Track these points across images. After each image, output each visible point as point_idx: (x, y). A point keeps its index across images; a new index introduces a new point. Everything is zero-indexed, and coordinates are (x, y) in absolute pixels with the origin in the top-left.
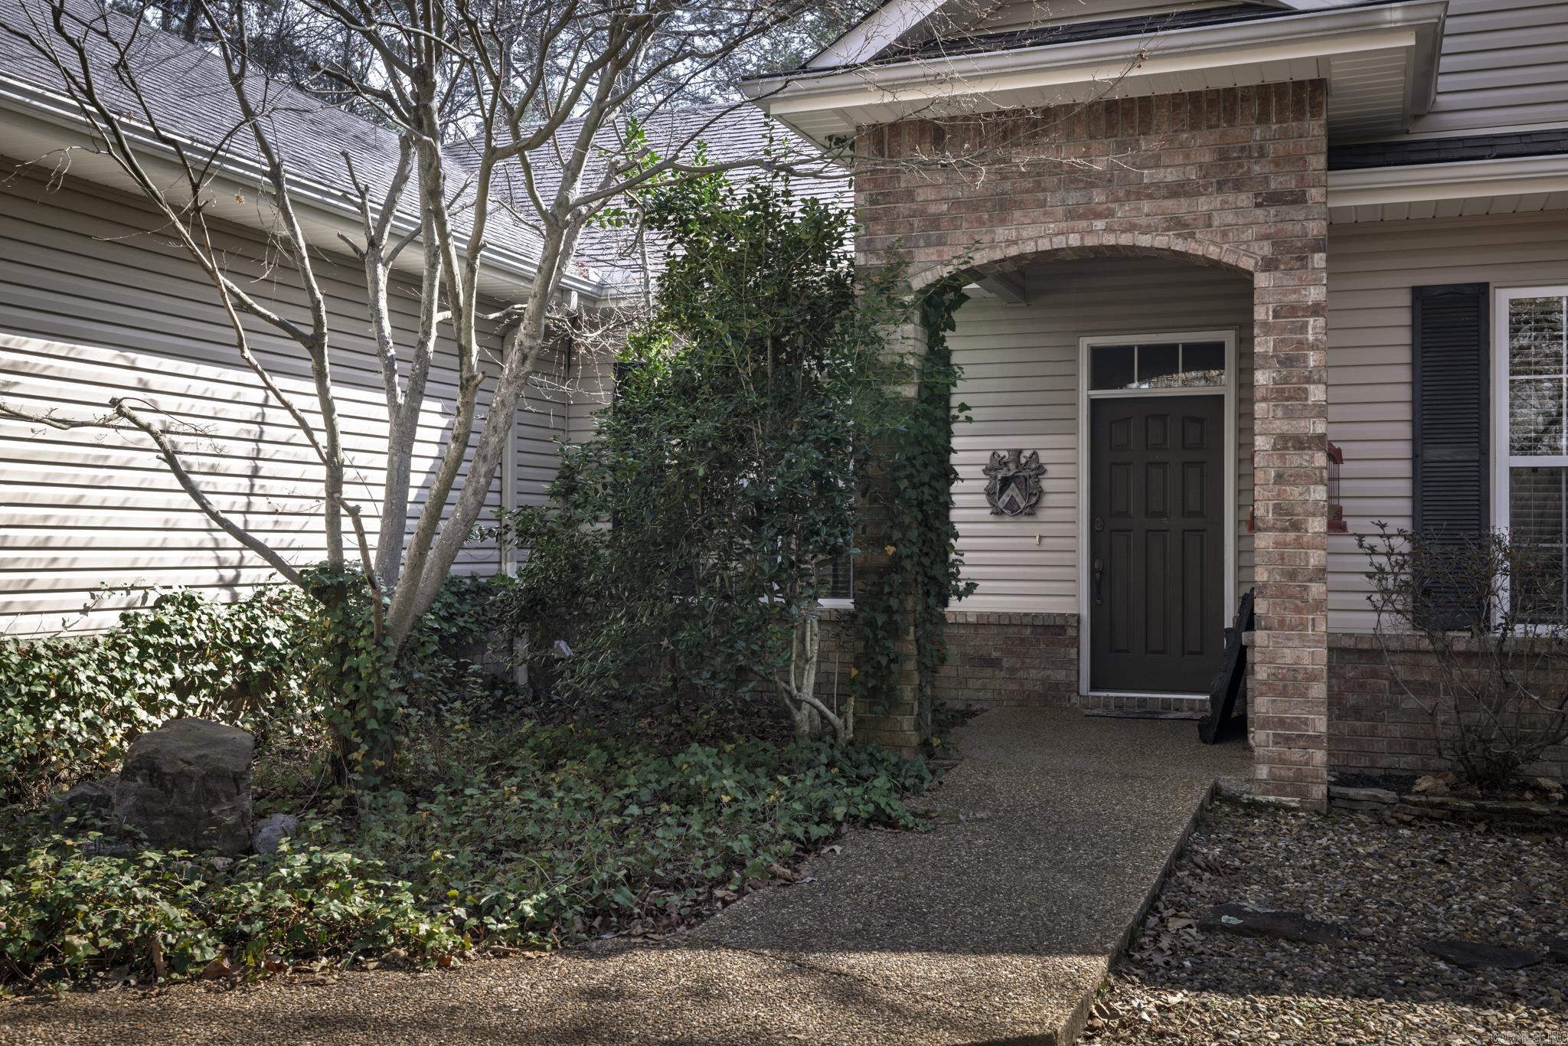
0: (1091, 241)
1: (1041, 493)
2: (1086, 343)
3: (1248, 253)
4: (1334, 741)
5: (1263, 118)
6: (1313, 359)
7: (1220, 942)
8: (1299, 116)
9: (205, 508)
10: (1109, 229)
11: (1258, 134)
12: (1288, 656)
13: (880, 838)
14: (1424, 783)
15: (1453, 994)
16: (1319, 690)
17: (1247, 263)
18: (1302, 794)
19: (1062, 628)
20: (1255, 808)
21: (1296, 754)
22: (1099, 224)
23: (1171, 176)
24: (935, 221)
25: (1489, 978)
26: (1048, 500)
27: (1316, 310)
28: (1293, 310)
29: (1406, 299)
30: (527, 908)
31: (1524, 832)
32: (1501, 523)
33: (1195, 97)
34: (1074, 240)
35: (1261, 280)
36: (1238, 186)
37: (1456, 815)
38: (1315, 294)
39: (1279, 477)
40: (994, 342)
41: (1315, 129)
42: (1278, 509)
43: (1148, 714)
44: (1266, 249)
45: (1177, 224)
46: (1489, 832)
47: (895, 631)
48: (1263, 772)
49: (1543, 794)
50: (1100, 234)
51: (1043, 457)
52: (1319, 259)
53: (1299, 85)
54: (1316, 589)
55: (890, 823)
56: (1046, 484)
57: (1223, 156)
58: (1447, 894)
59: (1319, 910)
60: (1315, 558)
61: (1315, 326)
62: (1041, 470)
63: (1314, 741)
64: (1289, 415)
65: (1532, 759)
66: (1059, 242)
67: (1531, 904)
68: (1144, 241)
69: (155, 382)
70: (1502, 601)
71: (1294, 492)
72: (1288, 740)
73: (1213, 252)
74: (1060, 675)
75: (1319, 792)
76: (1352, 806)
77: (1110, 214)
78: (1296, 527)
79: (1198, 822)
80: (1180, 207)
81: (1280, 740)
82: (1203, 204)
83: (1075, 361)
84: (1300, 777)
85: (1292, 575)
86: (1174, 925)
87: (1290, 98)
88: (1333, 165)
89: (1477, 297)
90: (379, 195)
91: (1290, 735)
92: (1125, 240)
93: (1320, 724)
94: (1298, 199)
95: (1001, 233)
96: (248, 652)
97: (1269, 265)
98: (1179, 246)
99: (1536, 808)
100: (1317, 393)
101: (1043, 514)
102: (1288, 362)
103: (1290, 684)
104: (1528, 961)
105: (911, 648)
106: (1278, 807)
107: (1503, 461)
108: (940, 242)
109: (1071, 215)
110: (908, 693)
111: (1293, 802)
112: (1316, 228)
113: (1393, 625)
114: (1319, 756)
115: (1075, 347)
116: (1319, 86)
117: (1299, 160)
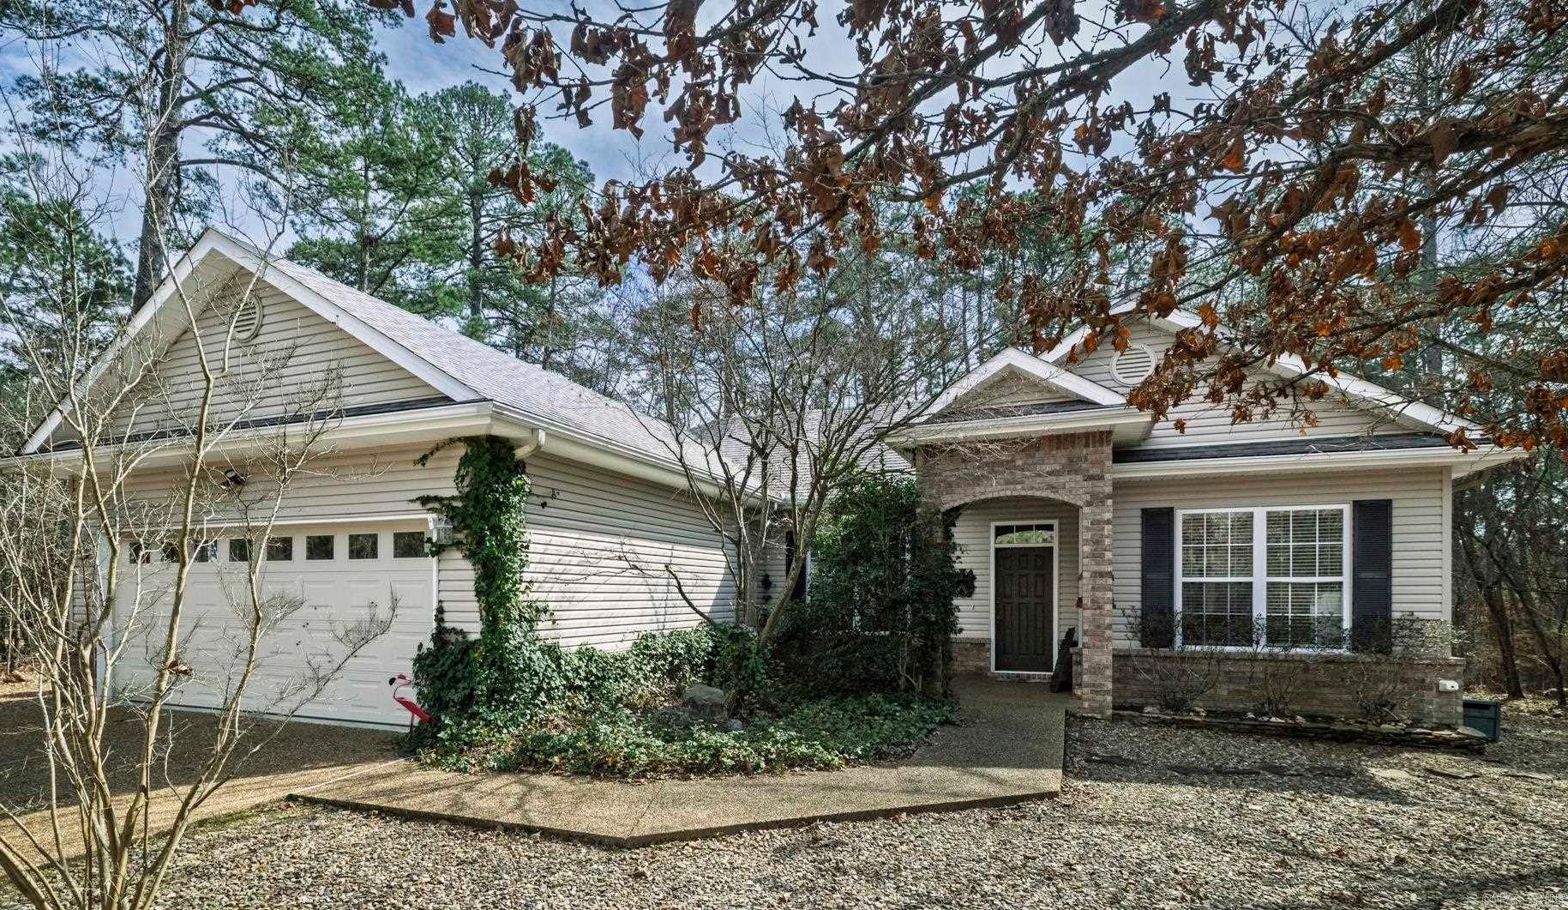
0: (1015, 494)
1: (974, 587)
2: (993, 525)
3: (1081, 499)
4: (1115, 691)
5: (1087, 445)
6: (1107, 541)
7: (1094, 766)
8: (1101, 445)
9: (691, 605)
10: (1023, 489)
11: (1085, 451)
12: (1097, 659)
13: (948, 728)
14: (1148, 709)
15: (1182, 782)
16: (1109, 672)
17: (1080, 503)
18: (1102, 713)
19: (984, 645)
20: (1084, 719)
21: (1099, 698)
22: (1019, 487)
23: (1048, 468)
24: (950, 485)
25: (1194, 777)
26: (977, 590)
27: (1108, 522)
28: (1099, 522)
29: (1139, 513)
30: (859, 751)
31: (1191, 728)
32: (1178, 605)
33: (1059, 436)
34: (1008, 493)
35: (1086, 510)
36: (1076, 472)
37: (1164, 722)
38: (1108, 516)
39: (1093, 588)
40: (970, 529)
41: (1108, 450)
42: (1093, 601)
43: (1021, 681)
44: (1088, 498)
45: (1052, 488)
46: (1177, 728)
47: (934, 648)
48: (1086, 705)
49: (1197, 714)
50: (1019, 491)
51: (975, 572)
52: (1110, 502)
53: (1102, 433)
54: (1108, 633)
55: (953, 724)
56: (976, 584)
57: (1071, 460)
58: (1170, 750)
59: (1125, 754)
60: (1108, 621)
61: (1108, 529)
62: (974, 578)
63: (1107, 692)
64: (1097, 564)
65: (1192, 700)
66: (1002, 494)
67: (1203, 753)
68: (1038, 494)
69: (638, 549)
70: (1178, 640)
71: (1099, 594)
72: (1097, 692)
73: (1066, 499)
74: (982, 664)
75: (1109, 712)
76: (1122, 718)
77: (1022, 483)
78: (1100, 608)
79: (1067, 725)
80: (1052, 480)
81: (1092, 692)
82: (1062, 479)
83: (989, 531)
84: (1101, 706)
85: (1098, 627)
86: (1076, 760)
87: (1097, 438)
88: (1115, 461)
89: (1169, 512)
90: (739, 478)
91: (1097, 689)
92: (1030, 493)
93: (1110, 686)
94: (1101, 478)
95: (978, 489)
96: (673, 655)
97: (1089, 504)
98: (1052, 496)
99: (1196, 719)
100: (1108, 555)
101: (974, 596)
102: (1097, 543)
103: (1097, 670)
104: (1208, 773)
105: (940, 655)
106: (1092, 718)
107: (1179, 579)
108: (953, 493)
109: (1007, 482)
110: (939, 672)
111: (1099, 716)
112: (1109, 489)
113: (1135, 645)
114: (1109, 698)
115: (989, 526)
116: (1109, 433)
117: (1101, 463)
